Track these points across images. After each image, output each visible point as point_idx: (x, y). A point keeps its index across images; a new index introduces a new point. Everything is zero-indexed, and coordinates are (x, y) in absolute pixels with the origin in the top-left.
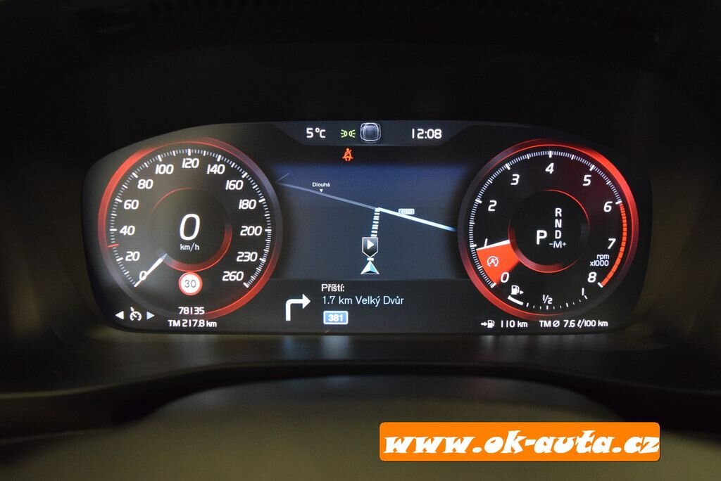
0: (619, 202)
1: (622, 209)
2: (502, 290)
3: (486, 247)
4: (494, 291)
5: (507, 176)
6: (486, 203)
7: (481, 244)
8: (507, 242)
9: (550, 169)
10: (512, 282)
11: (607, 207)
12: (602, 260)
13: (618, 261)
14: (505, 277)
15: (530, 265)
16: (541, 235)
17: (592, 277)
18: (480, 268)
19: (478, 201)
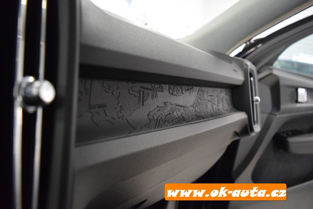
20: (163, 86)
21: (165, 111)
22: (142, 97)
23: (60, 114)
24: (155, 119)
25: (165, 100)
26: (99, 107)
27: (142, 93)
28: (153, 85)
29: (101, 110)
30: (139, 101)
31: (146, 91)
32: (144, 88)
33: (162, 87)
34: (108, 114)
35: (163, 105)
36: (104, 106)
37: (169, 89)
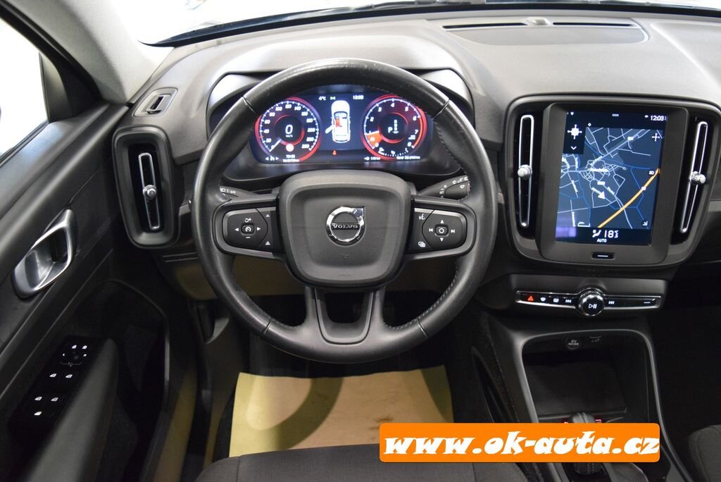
0: (419, 117)
1: (420, 120)
2: (376, 150)
3: (370, 133)
4: (374, 150)
5: (377, 108)
6: (370, 118)
7: (368, 133)
8: (377, 132)
9: (393, 105)
10: (379, 146)
11: (415, 118)
12: (413, 137)
13: (419, 138)
14: (377, 145)
15: (386, 140)
16: (390, 129)
17: (409, 144)
18: (368, 142)
19: (367, 118)
23: (706, 188)
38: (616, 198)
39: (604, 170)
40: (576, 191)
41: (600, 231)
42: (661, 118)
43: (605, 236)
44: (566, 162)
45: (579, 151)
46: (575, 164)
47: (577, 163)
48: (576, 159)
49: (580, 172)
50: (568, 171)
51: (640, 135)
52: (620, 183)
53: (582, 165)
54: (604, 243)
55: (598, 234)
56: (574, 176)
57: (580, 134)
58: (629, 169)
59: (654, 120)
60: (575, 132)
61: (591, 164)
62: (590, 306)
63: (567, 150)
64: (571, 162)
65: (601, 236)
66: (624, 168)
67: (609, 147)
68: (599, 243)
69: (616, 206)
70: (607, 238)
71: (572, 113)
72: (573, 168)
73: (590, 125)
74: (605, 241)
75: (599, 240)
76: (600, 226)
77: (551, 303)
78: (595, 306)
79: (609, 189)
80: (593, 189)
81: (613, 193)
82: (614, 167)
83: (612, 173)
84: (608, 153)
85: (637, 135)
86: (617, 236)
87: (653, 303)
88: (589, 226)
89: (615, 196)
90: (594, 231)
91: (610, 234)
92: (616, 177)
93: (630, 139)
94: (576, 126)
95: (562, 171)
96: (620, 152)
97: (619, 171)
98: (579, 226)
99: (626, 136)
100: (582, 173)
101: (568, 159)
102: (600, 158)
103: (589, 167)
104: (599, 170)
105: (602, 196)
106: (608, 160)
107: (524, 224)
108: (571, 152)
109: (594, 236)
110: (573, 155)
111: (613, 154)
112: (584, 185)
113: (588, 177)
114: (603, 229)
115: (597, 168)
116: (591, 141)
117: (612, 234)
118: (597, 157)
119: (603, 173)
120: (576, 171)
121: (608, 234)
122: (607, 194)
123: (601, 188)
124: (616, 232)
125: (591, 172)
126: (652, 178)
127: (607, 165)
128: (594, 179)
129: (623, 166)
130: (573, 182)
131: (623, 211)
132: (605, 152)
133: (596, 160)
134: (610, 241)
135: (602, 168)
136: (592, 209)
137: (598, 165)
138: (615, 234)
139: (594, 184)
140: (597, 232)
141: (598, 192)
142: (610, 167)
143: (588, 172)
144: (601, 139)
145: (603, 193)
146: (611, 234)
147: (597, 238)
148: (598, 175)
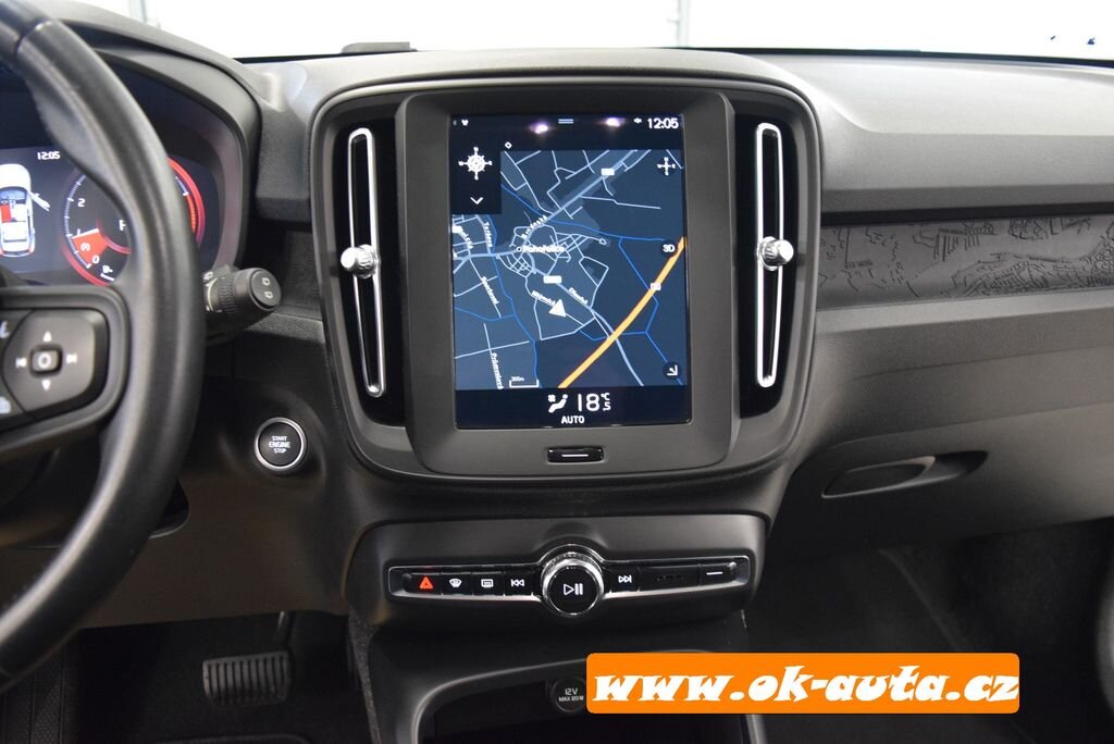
0: (186, 194)
2: (97, 270)
3: (79, 234)
4: (90, 270)
6: (77, 201)
7: (75, 234)
8: (96, 231)
10: (102, 263)
14: (96, 260)
15: (116, 248)
16: (123, 224)
18: (76, 252)
19: (70, 199)
20: (995, 223)
21: (996, 270)
22: (941, 248)
23: (801, 273)
24: (968, 284)
25: (997, 250)
26: (861, 264)
27: (942, 240)
28: (969, 224)
29: (864, 270)
30: (936, 252)
31: (952, 236)
32: (947, 231)
33: (991, 225)
34: (874, 275)
35: (993, 258)
36: (869, 263)
37: (1011, 226)
38: (593, 312)
39: (555, 248)
40: (495, 301)
41: (565, 396)
42: (672, 123)
43: (580, 409)
44: (464, 235)
45: (492, 208)
46: (484, 238)
47: (488, 235)
48: (486, 226)
49: (498, 256)
50: (470, 256)
51: (628, 162)
52: (597, 275)
53: (502, 240)
54: (579, 425)
55: (562, 404)
56: (487, 266)
57: (487, 167)
58: (614, 242)
59: (657, 127)
60: (476, 163)
61: (523, 236)
62: (566, 590)
63: (461, 207)
64: (475, 233)
65: (570, 409)
66: (602, 241)
67: (562, 194)
68: (566, 425)
69: (595, 334)
70: (585, 412)
71: (465, 122)
72: (481, 248)
73: (508, 145)
74: (582, 419)
75: (564, 420)
76: (564, 385)
77: (476, 594)
78: (579, 589)
79: (572, 292)
80: (535, 294)
81: (584, 302)
82: (578, 240)
83: (575, 254)
84: (561, 209)
85: (621, 163)
86: (608, 407)
87: (728, 575)
88: (537, 386)
89: (590, 308)
90: (552, 398)
91: (589, 402)
92: (585, 263)
93: (608, 172)
94: (476, 149)
95: (455, 255)
96: (587, 204)
97: (591, 248)
98: (511, 386)
99: (598, 167)
100: (504, 257)
101: (465, 227)
102: (542, 222)
103: (520, 242)
104: (543, 249)
105: (558, 309)
106: (562, 225)
107: (373, 389)
108: (470, 210)
109: (552, 409)
110: (477, 217)
111: (571, 209)
112: (512, 286)
113: (518, 266)
114: (572, 391)
115: (539, 244)
116: (517, 182)
117: (596, 402)
118: (535, 219)
119: (552, 254)
120: (489, 254)
121: (584, 402)
122: (570, 304)
123: (553, 292)
124: (604, 396)
125: (525, 255)
126: (672, 261)
127: (560, 237)
128: (534, 270)
129: (601, 236)
130: (484, 280)
131: (614, 343)
132: (551, 206)
133: (533, 226)
134: (593, 419)
135: (549, 243)
136: (539, 344)
137: (541, 238)
138: (602, 401)
139: (537, 282)
140: (558, 401)
141: (548, 301)
142: (569, 241)
143: (517, 255)
144: (540, 178)
145: (560, 301)
146: (593, 402)
147: (559, 413)
148: (543, 262)
